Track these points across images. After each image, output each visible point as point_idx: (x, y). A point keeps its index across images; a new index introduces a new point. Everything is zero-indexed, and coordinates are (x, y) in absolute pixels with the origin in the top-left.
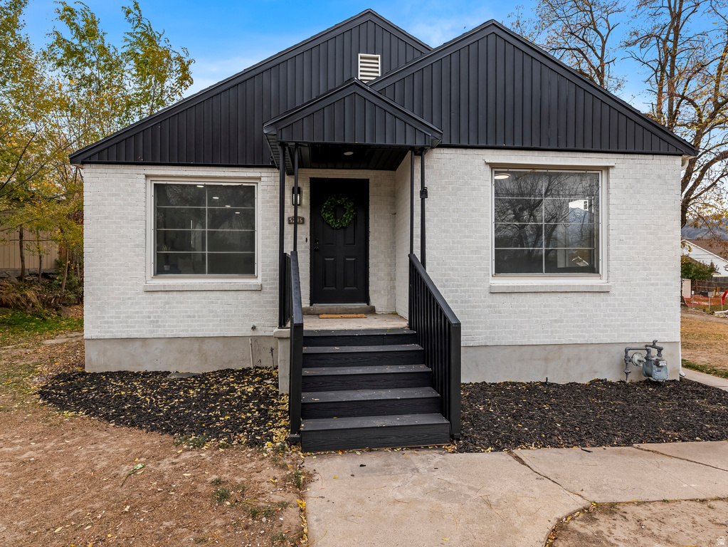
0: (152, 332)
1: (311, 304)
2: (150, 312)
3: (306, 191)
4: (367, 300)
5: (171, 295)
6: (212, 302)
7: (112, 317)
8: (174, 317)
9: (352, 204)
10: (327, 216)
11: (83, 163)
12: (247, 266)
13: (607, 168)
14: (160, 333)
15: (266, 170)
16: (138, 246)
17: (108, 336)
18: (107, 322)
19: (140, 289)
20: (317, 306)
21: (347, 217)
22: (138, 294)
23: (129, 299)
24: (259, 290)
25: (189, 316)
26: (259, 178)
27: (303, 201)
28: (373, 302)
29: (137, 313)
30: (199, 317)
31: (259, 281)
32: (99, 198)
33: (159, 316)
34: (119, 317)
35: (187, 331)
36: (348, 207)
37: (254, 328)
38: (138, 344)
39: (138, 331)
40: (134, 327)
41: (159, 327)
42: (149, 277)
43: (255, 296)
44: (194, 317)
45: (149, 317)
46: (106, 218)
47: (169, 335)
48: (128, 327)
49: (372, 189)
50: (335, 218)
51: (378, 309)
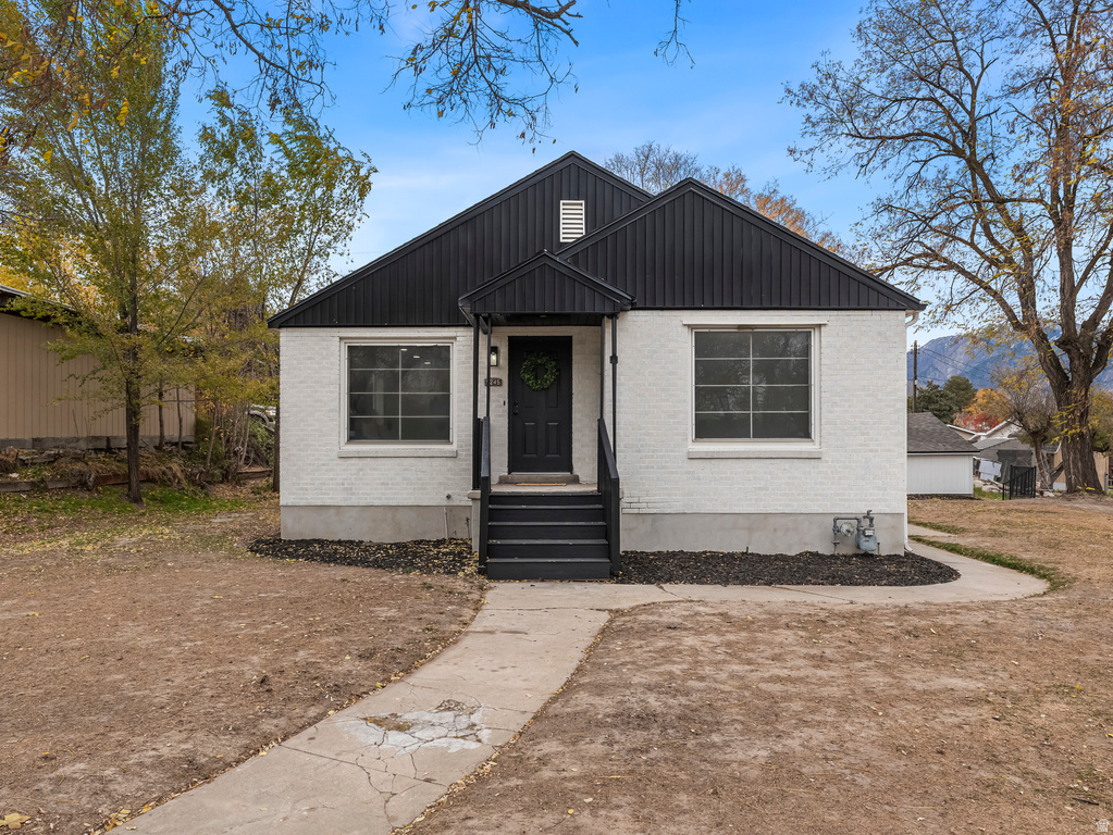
0: (346, 499)
1: (509, 473)
2: (344, 479)
3: (504, 350)
4: (570, 469)
5: (365, 461)
6: (406, 470)
7: (307, 484)
8: (368, 484)
9: (554, 363)
10: (527, 376)
11: (280, 327)
12: (441, 432)
13: (820, 326)
14: (354, 501)
15: (461, 329)
16: (331, 411)
17: (302, 503)
18: (302, 489)
19: (334, 455)
20: (516, 475)
21: (549, 378)
22: (332, 460)
23: (324, 465)
24: (455, 456)
25: (383, 484)
26: (455, 338)
27: (501, 361)
28: (576, 471)
29: (332, 479)
30: (393, 484)
31: (454, 447)
33: (353, 484)
34: (314, 484)
35: (380, 499)
36: (549, 366)
37: (449, 497)
38: (332, 511)
39: (331, 499)
40: (328, 494)
41: (353, 494)
42: (342, 443)
43: (450, 463)
44: (388, 484)
45: (343, 484)
46: (301, 382)
47: (363, 503)
48: (322, 494)
49: (575, 348)
50: (536, 378)
51: (582, 479)
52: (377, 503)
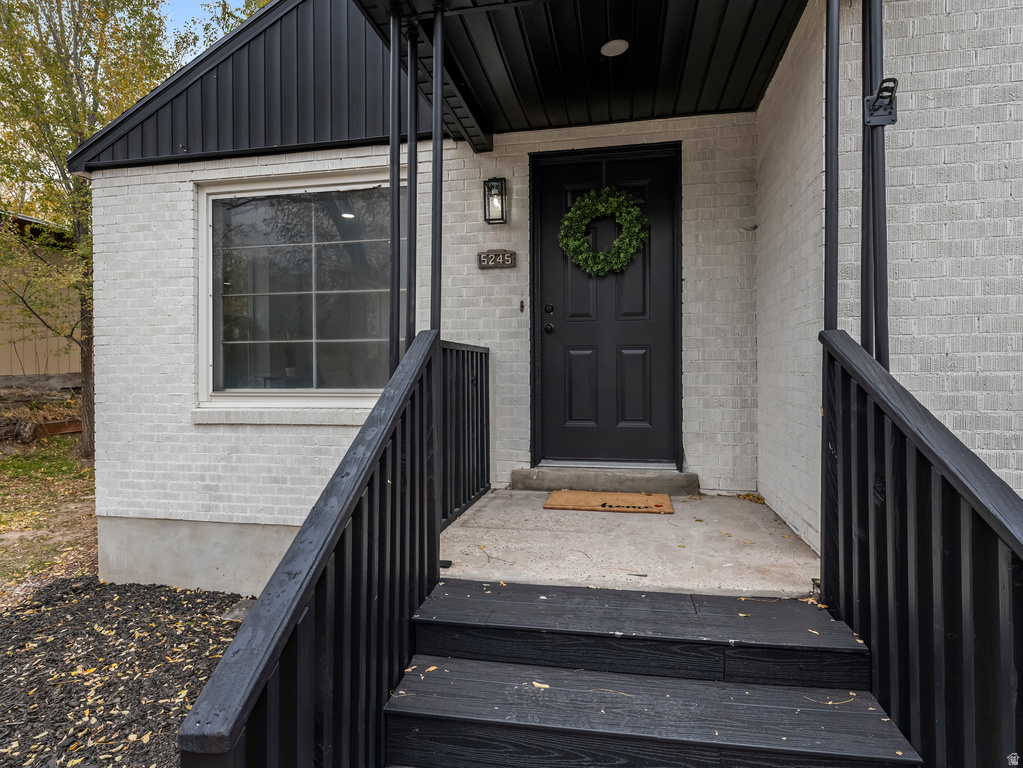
0: (208, 508)
1: (534, 463)
2: (204, 468)
3: (520, 186)
4: (676, 456)
5: (241, 433)
6: (319, 452)
7: (140, 475)
8: (246, 480)
9: (636, 211)
10: (572, 244)
11: (90, 169)
14: (221, 514)
16: (181, 330)
17: (133, 512)
18: (131, 485)
19: (186, 419)
20: (551, 469)
22: (183, 429)
23: (168, 439)
25: (275, 480)
27: (514, 211)
28: (693, 463)
29: (182, 468)
30: (294, 481)
32: (116, 237)
33: (220, 478)
34: (151, 476)
35: (271, 511)
36: (624, 219)
38: (184, 531)
39: (184, 507)
40: (175, 497)
41: (220, 499)
42: (203, 396)
44: (284, 481)
45: (203, 479)
46: (128, 276)
47: (238, 517)
48: (166, 496)
49: (689, 168)
50: (594, 249)
51: (708, 484)
52: (264, 518)
